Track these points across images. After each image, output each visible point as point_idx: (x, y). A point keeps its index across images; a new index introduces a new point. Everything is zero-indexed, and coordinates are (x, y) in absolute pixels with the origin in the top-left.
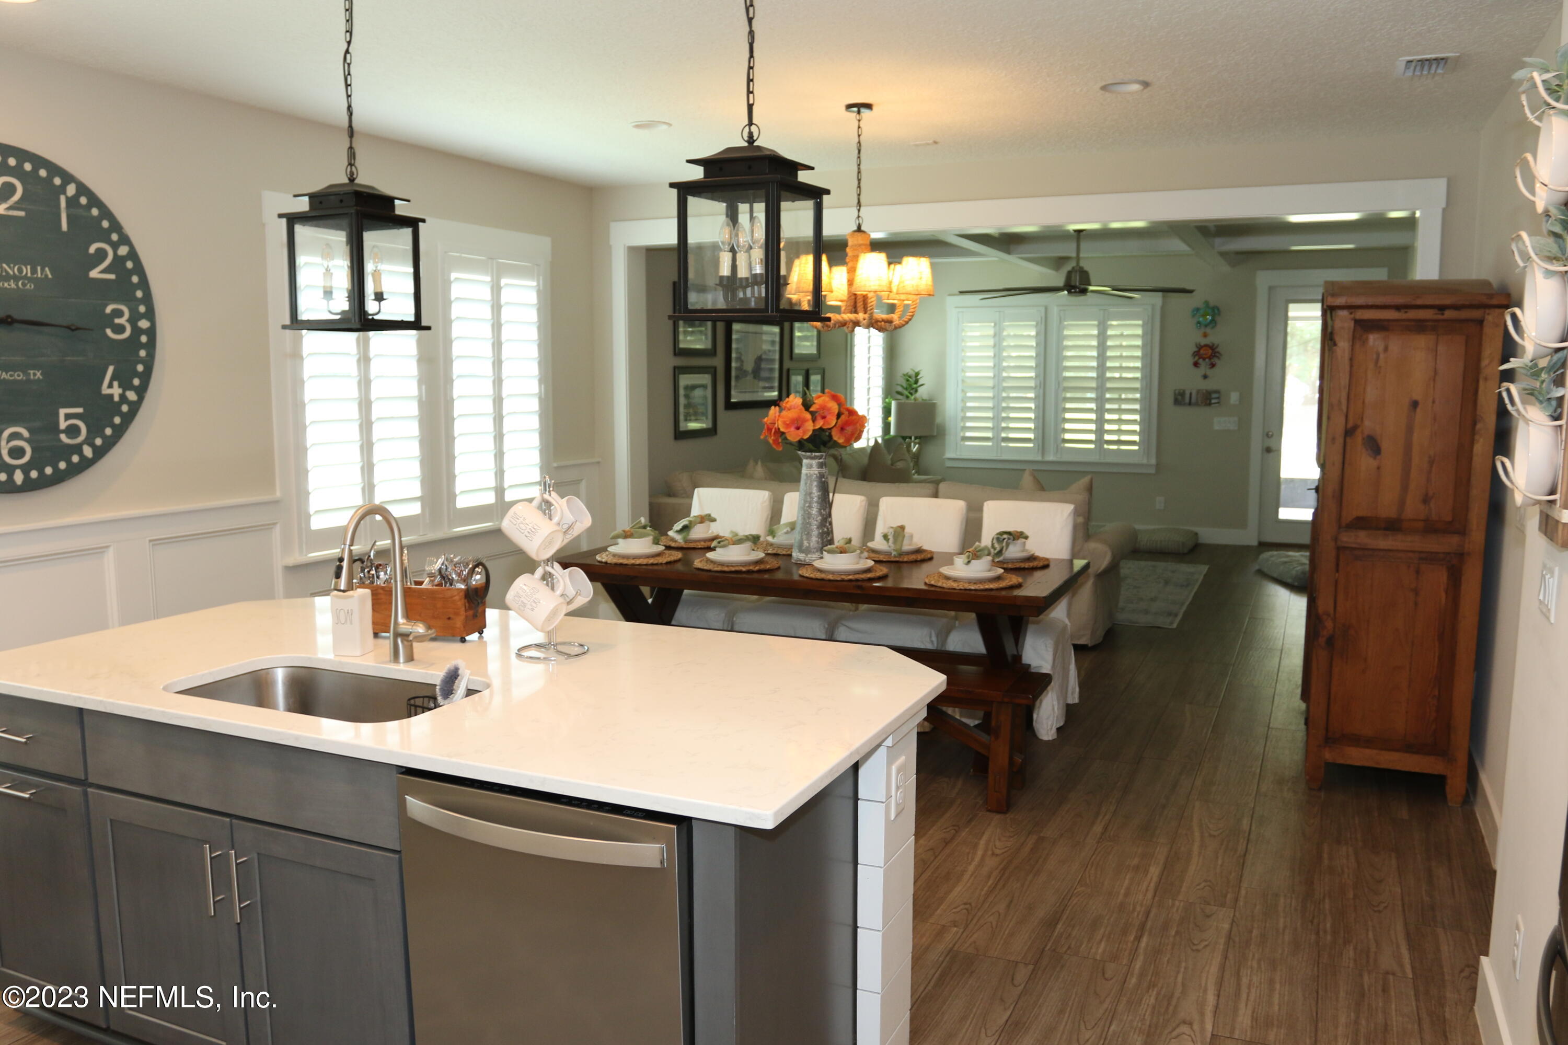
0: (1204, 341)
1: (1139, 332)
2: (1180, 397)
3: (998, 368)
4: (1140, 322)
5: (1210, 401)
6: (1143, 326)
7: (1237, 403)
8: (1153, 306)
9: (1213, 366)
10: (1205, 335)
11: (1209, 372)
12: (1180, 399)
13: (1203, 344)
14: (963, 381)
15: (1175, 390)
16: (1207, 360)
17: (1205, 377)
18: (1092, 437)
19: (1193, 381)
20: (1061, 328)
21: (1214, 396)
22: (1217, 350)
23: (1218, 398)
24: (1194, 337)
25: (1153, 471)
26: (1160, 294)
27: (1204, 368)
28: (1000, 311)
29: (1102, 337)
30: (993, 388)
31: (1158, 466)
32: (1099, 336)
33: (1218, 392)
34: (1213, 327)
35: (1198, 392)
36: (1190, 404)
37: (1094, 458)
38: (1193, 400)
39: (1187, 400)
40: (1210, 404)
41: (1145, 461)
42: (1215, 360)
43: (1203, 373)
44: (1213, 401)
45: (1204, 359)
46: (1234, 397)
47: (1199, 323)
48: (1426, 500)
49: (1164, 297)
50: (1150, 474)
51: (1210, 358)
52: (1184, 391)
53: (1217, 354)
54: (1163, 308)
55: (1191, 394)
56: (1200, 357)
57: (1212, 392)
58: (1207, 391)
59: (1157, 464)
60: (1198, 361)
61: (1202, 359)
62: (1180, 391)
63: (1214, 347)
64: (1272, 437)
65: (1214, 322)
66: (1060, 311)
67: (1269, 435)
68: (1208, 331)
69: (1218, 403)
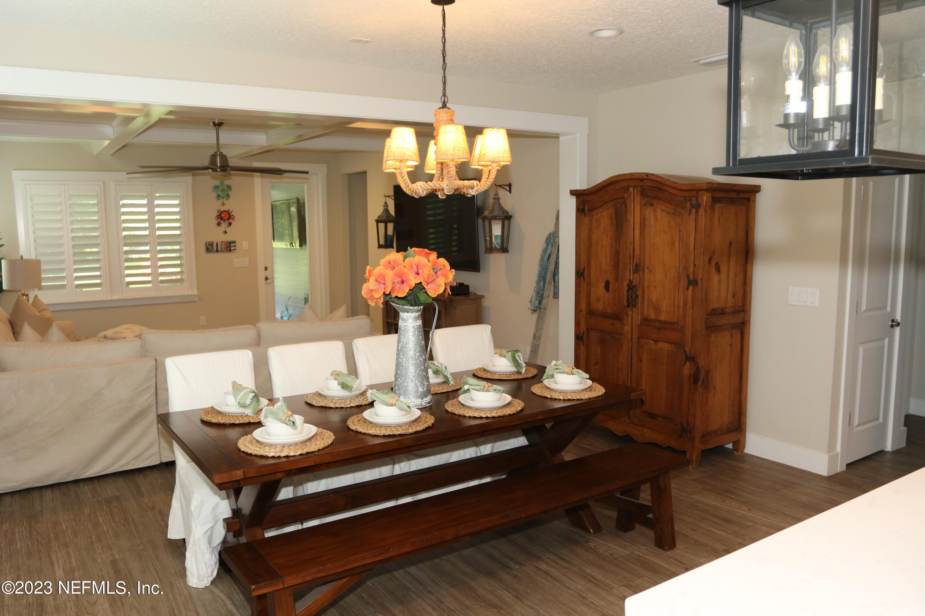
0: (222, 208)
2: (210, 247)
5: (230, 248)
7: (248, 249)
8: (186, 184)
9: (230, 224)
10: (223, 204)
11: (228, 230)
12: (210, 248)
13: (222, 210)
15: (206, 242)
16: (227, 221)
17: (225, 232)
19: (218, 235)
20: (118, 199)
21: (232, 245)
22: (231, 214)
23: (235, 246)
24: (216, 206)
27: (224, 225)
28: (64, 185)
29: (151, 205)
32: (148, 204)
33: (235, 242)
34: (227, 199)
35: (222, 242)
36: (217, 251)
38: (219, 248)
39: (215, 249)
40: (230, 251)
42: (231, 221)
43: (223, 230)
44: (232, 248)
45: (224, 220)
46: (245, 245)
47: (218, 196)
48: (734, 296)
50: (194, 302)
51: (228, 219)
52: (212, 242)
53: (232, 217)
54: (193, 185)
55: (217, 244)
56: (221, 219)
57: (230, 243)
58: (227, 242)
59: (198, 294)
60: (220, 222)
61: (223, 221)
62: (209, 242)
63: (230, 212)
64: (268, 270)
65: (228, 195)
66: (116, 185)
67: (266, 269)
68: (224, 200)
69: (235, 249)
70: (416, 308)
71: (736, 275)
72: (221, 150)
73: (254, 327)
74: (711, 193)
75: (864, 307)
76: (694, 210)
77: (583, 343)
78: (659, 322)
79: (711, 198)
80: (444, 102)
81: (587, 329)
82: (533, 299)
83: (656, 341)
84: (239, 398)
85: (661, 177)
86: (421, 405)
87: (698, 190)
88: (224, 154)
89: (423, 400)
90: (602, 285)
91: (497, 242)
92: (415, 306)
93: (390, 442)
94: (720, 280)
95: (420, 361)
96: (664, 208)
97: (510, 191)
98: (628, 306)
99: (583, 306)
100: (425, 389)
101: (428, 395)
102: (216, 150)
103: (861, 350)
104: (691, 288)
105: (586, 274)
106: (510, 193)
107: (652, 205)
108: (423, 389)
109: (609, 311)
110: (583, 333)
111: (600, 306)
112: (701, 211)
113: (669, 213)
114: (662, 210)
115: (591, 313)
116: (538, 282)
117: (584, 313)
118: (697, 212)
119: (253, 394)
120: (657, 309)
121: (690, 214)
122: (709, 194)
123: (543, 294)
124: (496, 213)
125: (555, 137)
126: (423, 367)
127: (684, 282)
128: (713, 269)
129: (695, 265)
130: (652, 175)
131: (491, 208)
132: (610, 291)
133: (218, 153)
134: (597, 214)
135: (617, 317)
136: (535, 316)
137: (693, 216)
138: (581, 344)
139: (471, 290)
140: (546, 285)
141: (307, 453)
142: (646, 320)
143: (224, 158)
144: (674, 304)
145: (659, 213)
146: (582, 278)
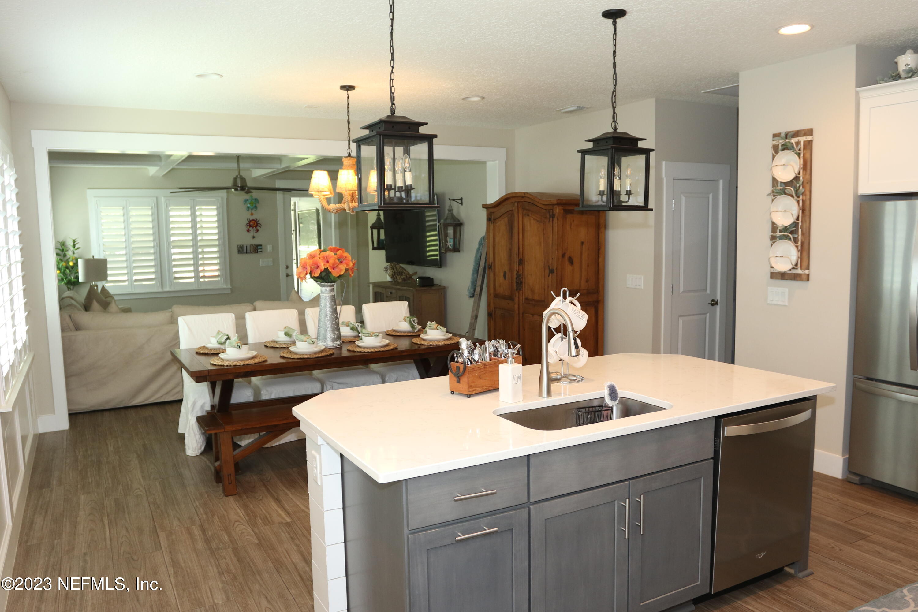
0: (251, 218)
1: (215, 213)
3: (128, 235)
4: (215, 207)
5: (257, 251)
6: (217, 209)
7: (271, 251)
8: (222, 198)
9: (258, 231)
10: (252, 214)
11: (255, 235)
12: (241, 250)
13: (251, 219)
14: (103, 244)
15: (238, 245)
16: (254, 228)
17: (254, 237)
18: (192, 275)
19: (247, 240)
20: (167, 211)
21: (259, 247)
22: (258, 223)
23: (261, 249)
24: (246, 216)
25: (230, 292)
26: (225, 191)
27: (252, 232)
28: (126, 200)
29: (194, 215)
30: (126, 248)
31: (231, 289)
32: (191, 215)
33: (261, 245)
34: (256, 210)
35: (251, 245)
36: (247, 252)
37: (195, 287)
38: (248, 251)
39: (245, 251)
40: (257, 252)
41: (225, 287)
42: (258, 228)
43: (252, 235)
44: (259, 250)
45: (253, 228)
46: (269, 248)
47: (248, 207)
49: (227, 192)
50: (228, 294)
51: (256, 227)
52: (243, 245)
53: (259, 225)
54: (227, 199)
55: (247, 247)
56: (250, 226)
57: (258, 246)
58: (255, 245)
59: (231, 287)
60: (249, 229)
61: (251, 228)
62: (240, 245)
63: (257, 221)
64: (289, 268)
65: (256, 207)
66: (166, 200)
67: (287, 267)
68: (253, 212)
69: (261, 251)
70: (329, 284)
71: (588, 266)
72: (241, 174)
73: (251, 305)
74: (562, 207)
75: (681, 289)
76: (551, 219)
77: (492, 318)
78: (535, 300)
79: (563, 211)
80: (349, 153)
81: (495, 308)
82: (470, 288)
83: (533, 315)
84: (218, 338)
85: (532, 196)
86: (333, 346)
87: (553, 205)
88: (244, 177)
89: (334, 342)
90: (502, 274)
91: (450, 244)
92: (329, 283)
93: (299, 362)
94: (573, 270)
95: (333, 318)
96: (535, 218)
97: (462, 204)
98: (517, 289)
99: (492, 291)
100: (336, 336)
101: (338, 340)
102: (237, 174)
103: (681, 322)
104: (551, 275)
105: (493, 267)
106: (462, 205)
107: (528, 215)
108: (334, 336)
109: (507, 294)
110: (492, 311)
111: (501, 291)
112: (555, 219)
113: (538, 221)
114: (534, 219)
115: (496, 296)
116: (473, 274)
117: (492, 296)
118: (553, 221)
119: (227, 337)
120: (533, 292)
121: (549, 222)
122: (560, 207)
123: (476, 284)
124: (449, 221)
125: (484, 163)
126: (334, 322)
127: (547, 271)
128: (567, 263)
129: (552, 259)
130: (527, 193)
131: (445, 217)
132: (507, 279)
133: (239, 176)
134: (498, 222)
135: (511, 298)
136: (472, 300)
137: (551, 223)
138: (491, 319)
139: (436, 282)
140: (478, 276)
141: (247, 364)
142: (527, 299)
143: (243, 179)
144: (542, 287)
145: (532, 221)
146: (491, 270)
